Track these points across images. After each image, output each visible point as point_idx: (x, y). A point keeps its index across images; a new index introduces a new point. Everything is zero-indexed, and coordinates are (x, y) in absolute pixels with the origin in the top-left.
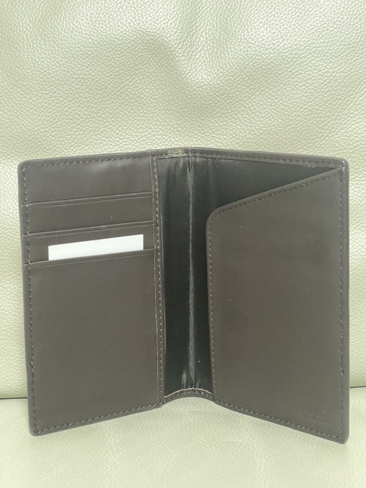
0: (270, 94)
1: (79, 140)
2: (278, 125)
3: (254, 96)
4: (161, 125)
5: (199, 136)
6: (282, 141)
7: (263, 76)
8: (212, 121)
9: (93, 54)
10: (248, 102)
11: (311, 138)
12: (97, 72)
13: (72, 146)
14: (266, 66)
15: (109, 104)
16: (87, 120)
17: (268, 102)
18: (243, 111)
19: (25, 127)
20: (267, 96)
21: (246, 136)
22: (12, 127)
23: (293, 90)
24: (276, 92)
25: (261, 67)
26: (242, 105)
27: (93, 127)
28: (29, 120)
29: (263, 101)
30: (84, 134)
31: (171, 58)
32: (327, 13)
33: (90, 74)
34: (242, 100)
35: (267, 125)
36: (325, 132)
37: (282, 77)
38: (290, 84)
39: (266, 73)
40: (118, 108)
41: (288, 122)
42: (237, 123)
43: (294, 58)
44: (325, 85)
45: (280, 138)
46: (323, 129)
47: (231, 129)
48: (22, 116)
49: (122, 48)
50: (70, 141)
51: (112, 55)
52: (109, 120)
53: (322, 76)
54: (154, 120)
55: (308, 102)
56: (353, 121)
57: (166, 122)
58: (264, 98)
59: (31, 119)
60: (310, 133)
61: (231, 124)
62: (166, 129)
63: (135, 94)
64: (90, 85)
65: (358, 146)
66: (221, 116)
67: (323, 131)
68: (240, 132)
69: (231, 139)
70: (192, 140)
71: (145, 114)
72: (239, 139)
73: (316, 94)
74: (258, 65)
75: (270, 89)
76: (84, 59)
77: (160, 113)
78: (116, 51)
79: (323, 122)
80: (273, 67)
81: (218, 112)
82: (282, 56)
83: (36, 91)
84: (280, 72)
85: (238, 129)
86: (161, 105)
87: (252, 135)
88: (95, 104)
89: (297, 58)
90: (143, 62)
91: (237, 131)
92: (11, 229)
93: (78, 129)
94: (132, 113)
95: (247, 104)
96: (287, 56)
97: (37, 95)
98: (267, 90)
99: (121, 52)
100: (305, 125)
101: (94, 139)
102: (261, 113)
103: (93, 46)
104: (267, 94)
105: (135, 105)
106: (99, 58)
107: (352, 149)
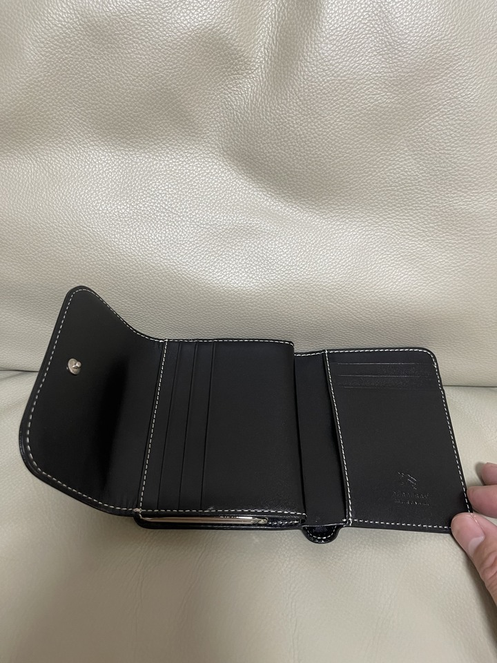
12: (148, 84)
33: (141, 86)
38: (344, 113)
59: (80, 130)
64: (140, 98)
65: (403, 183)
107: (397, 187)
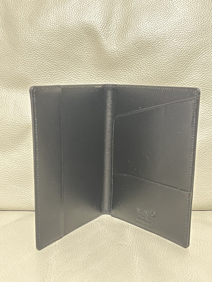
0: (149, 57)
1: (48, 80)
2: (153, 74)
3: (141, 59)
4: (91, 73)
5: (111, 79)
6: (154, 82)
7: (146, 48)
8: (118, 71)
9: (56, 34)
10: (137, 61)
11: (170, 81)
13: (44, 82)
14: (148, 42)
15: (64, 61)
16: (52, 69)
17: (148, 62)
18: (135, 66)
19: (20, 72)
20: (147, 59)
21: (135, 80)
22: (13, 72)
23: (162, 55)
24: (153, 56)
25: (145, 43)
26: (134, 63)
27: (56, 73)
28: (22, 68)
29: (145, 61)
30: (50, 76)
31: (97, 37)
32: (181, 15)
34: (134, 60)
35: (147, 74)
36: (177, 79)
37: (156, 48)
39: (147, 46)
40: (69, 63)
41: (158, 73)
42: (131, 73)
43: (162, 38)
44: (179, 53)
45: (153, 81)
46: (176, 77)
47: (128, 76)
48: (18, 66)
49: (72, 31)
50: (43, 80)
51: (66, 35)
52: (64, 69)
53: (177, 48)
54: (88, 70)
55: (170, 62)
56: (193, 73)
57: (93, 71)
58: (146, 59)
60: (170, 79)
61: (128, 73)
62: (94, 75)
63: (78, 56)
66: (123, 69)
67: (177, 78)
68: (133, 78)
69: (127, 81)
70: (107, 81)
71: (83, 66)
72: (132, 81)
73: (174, 58)
74: (143, 42)
75: (150, 55)
76: (51, 36)
77: (91, 67)
78: (68, 33)
79: (177, 73)
80: (151, 43)
81: (122, 66)
82: (156, 37)
83: (26, 53)
84: (155, 46)
85: (132, 76)
86: (91, 62)
87: (139, 79)
88: (57, 60)
89: (164, 39)
90: (82, 39)
91: (131, 77)
92: (11, 125)
93: (48, 73)
94: (76, 66)
95: (137, 63)
96: (159, 37)
97: (26, 55)
98: (148, 55)
99: (71, 33)
100: (167, 74)
101: (56, 79)
102: (144, 67)
103: (56, 30)
104: (148, 58)
105: (78, 62)
106: (59, 36)
